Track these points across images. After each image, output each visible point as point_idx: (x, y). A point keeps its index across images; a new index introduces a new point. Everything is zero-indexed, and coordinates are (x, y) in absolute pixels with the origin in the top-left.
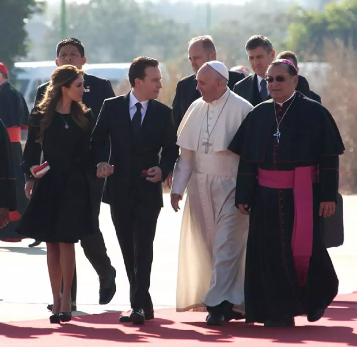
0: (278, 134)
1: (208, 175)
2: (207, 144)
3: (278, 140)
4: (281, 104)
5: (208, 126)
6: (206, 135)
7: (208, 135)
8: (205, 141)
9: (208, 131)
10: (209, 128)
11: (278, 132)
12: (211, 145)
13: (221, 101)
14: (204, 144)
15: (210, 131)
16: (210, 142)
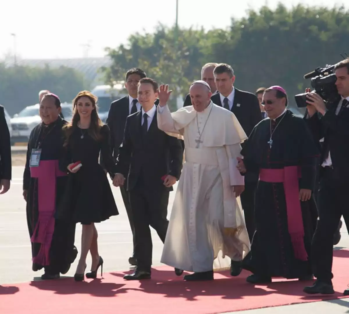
0: (271, 142)
1: (201, 165)
2: (199, 141)
3: (271, 147)
4: (274, 120)
5: (199, 128)
6: (198, 135)
7: (200, 134)
8: (198, 139)
9: (199, 132)
10: (200, 130)
11: (271, 140)
12: (202, 142)
13: (207, 110)
14: (197, 141)
15: (201, 132)
16: (201, 140)
